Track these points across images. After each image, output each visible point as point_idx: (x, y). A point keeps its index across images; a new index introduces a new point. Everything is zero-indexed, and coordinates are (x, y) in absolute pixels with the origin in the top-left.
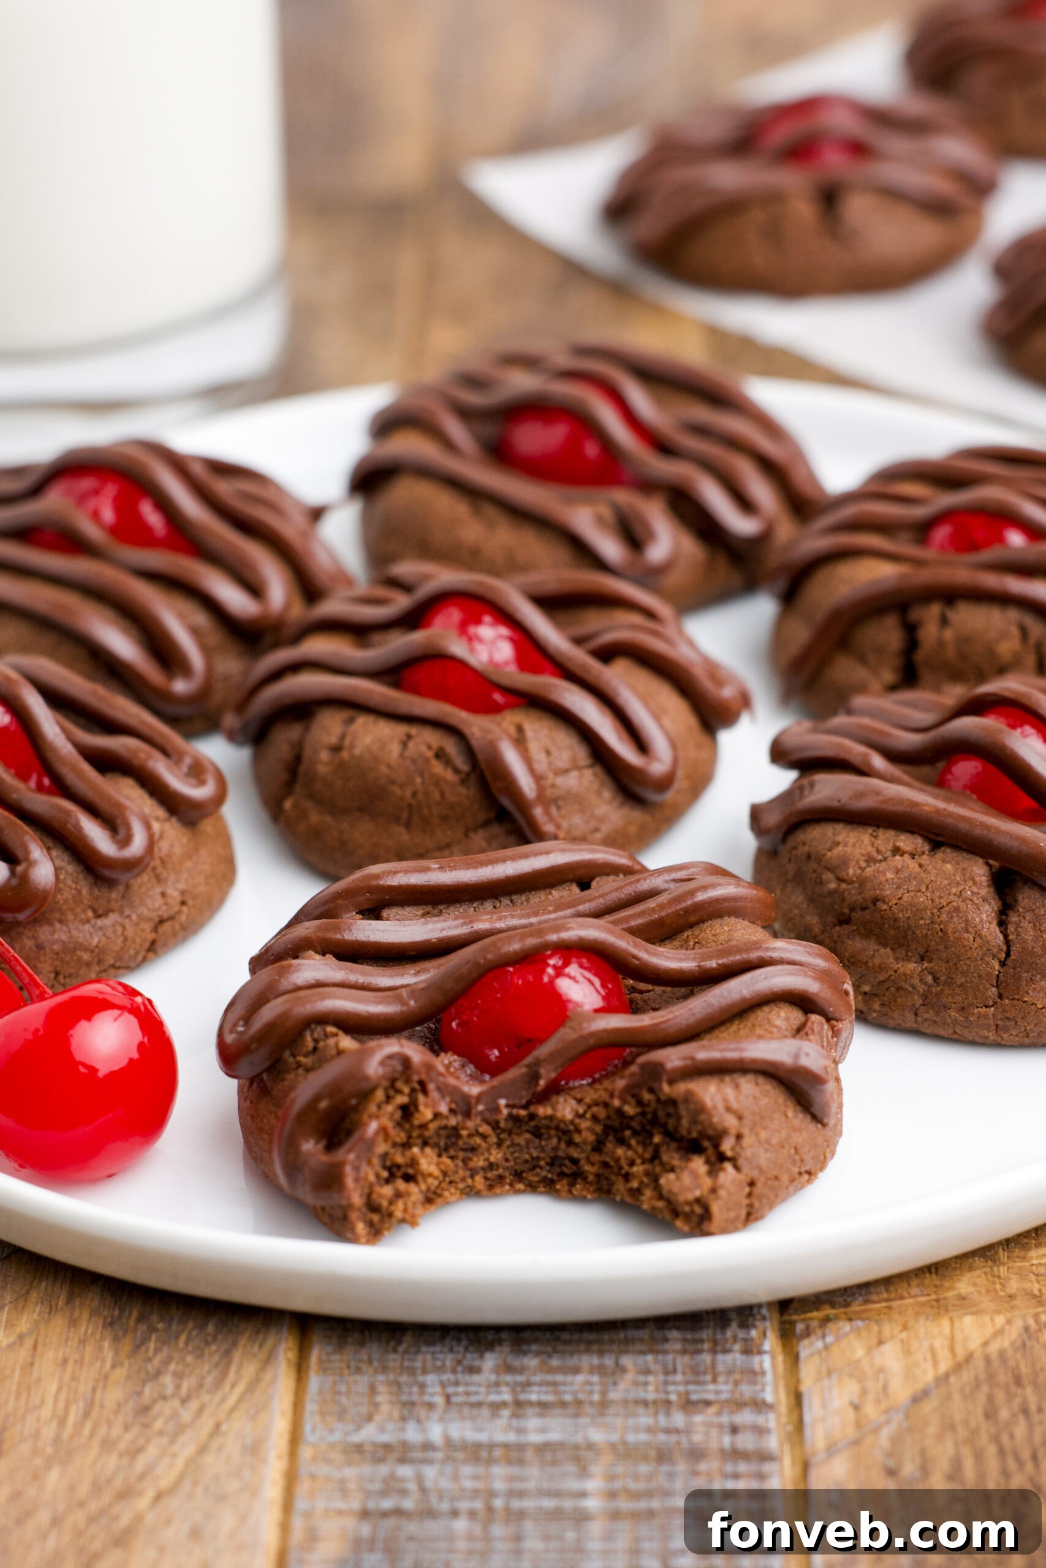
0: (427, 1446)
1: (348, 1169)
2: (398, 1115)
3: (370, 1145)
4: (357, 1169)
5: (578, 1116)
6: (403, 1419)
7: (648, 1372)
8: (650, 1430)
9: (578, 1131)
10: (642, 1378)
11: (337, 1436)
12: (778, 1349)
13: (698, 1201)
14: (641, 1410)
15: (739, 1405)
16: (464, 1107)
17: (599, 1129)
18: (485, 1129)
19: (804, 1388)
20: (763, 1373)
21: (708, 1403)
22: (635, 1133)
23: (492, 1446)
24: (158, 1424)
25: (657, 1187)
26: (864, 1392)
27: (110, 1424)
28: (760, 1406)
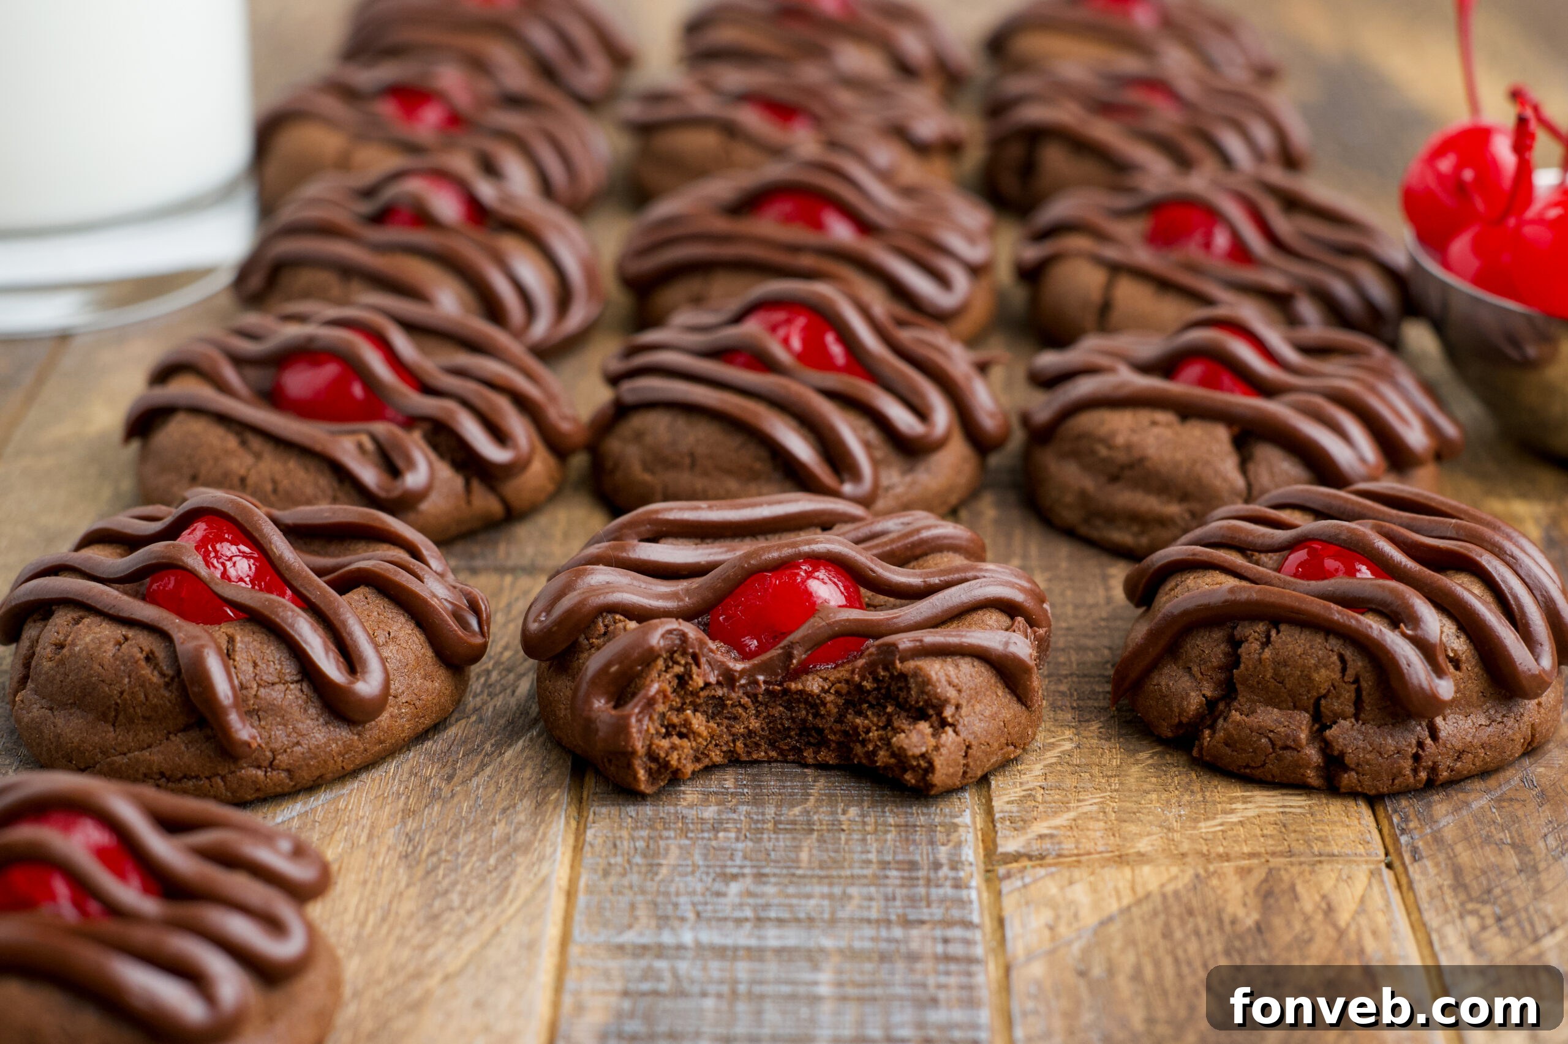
0: (680, 947)
1: (633, 720)
2: (675, 682)
3: (651, 703)
4: (639, 721)
5: (823, 690)
6: (659, 928)
7: (871, 899)
8: (873, 939)
9: (824, 704)
10: (866, 903)
11: (601, 939)
12: (983, 887)
13: (923, 756)
14: (865, 925)
15: (949, 923)
16: (729, 678)
17: (841, 701)
18: (745, 700)
19: (1006, 913)
20: (971, 902)
21: (922, 922)
22: (871, 706)
23: (736, 949)
24: (446, 928)
25: (889, 743)
26: (1058, 917)
27: (404, 927)
28: (967, 924)
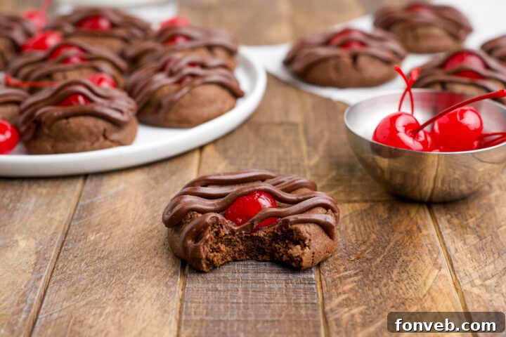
1: (201, 248)
2: (215, 234)
3: (207, 241)
4: (203, 248)
5: (264, 235)
9: (265, 240)
13: (298, 257)
16: (233, 233)
17: (270, 239)
18: (238, 239)
22: (281, 241)
25: (287, 253)
